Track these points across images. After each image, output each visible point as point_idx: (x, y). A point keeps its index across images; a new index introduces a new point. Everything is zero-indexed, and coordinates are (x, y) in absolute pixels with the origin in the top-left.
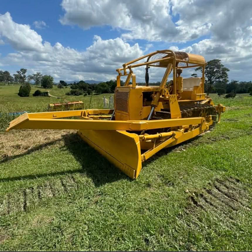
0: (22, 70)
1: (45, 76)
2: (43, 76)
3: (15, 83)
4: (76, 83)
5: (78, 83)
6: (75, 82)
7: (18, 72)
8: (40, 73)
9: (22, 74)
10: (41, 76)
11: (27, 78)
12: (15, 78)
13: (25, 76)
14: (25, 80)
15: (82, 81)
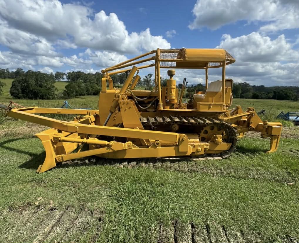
0: (149, 75)
1: (166, 79)
2: (164, 79)
3: (143, 86)
4: (194, 86)
5: (195, 86)
6: (192, 85)
7: (146, 77)
8: (162, 77)
9: (149, 78)
10: (163, 80)
11: (152, 82)
12: (144, 82)
13: (150, 80)
14: (150, 83)
15: (201, 84)
